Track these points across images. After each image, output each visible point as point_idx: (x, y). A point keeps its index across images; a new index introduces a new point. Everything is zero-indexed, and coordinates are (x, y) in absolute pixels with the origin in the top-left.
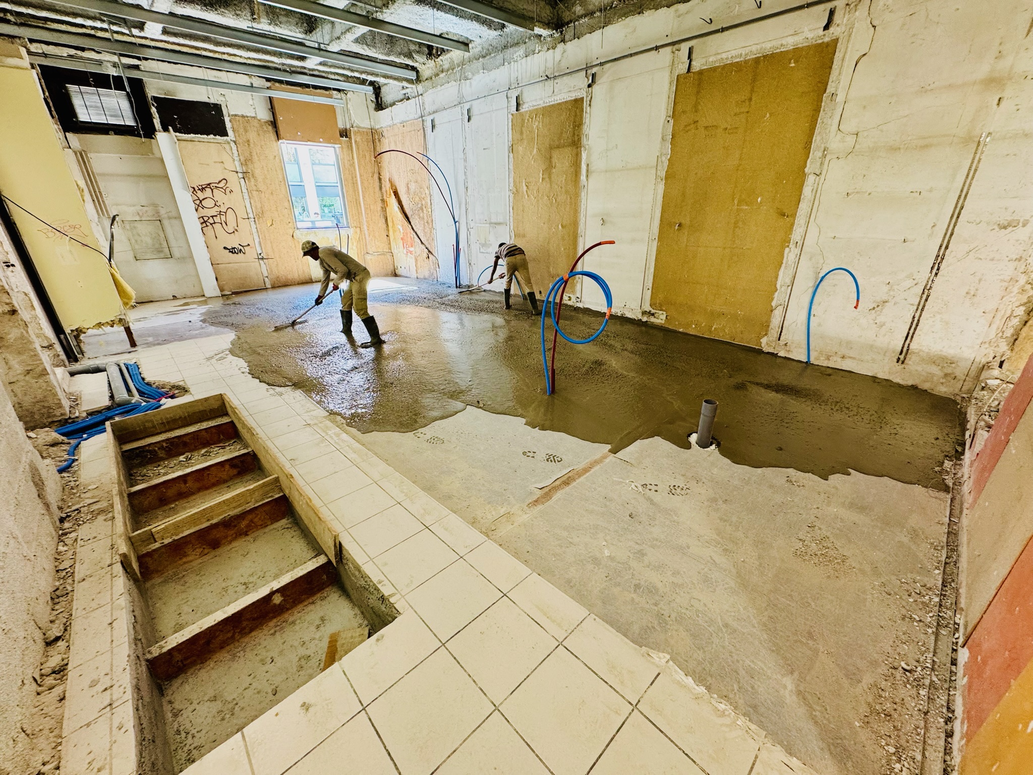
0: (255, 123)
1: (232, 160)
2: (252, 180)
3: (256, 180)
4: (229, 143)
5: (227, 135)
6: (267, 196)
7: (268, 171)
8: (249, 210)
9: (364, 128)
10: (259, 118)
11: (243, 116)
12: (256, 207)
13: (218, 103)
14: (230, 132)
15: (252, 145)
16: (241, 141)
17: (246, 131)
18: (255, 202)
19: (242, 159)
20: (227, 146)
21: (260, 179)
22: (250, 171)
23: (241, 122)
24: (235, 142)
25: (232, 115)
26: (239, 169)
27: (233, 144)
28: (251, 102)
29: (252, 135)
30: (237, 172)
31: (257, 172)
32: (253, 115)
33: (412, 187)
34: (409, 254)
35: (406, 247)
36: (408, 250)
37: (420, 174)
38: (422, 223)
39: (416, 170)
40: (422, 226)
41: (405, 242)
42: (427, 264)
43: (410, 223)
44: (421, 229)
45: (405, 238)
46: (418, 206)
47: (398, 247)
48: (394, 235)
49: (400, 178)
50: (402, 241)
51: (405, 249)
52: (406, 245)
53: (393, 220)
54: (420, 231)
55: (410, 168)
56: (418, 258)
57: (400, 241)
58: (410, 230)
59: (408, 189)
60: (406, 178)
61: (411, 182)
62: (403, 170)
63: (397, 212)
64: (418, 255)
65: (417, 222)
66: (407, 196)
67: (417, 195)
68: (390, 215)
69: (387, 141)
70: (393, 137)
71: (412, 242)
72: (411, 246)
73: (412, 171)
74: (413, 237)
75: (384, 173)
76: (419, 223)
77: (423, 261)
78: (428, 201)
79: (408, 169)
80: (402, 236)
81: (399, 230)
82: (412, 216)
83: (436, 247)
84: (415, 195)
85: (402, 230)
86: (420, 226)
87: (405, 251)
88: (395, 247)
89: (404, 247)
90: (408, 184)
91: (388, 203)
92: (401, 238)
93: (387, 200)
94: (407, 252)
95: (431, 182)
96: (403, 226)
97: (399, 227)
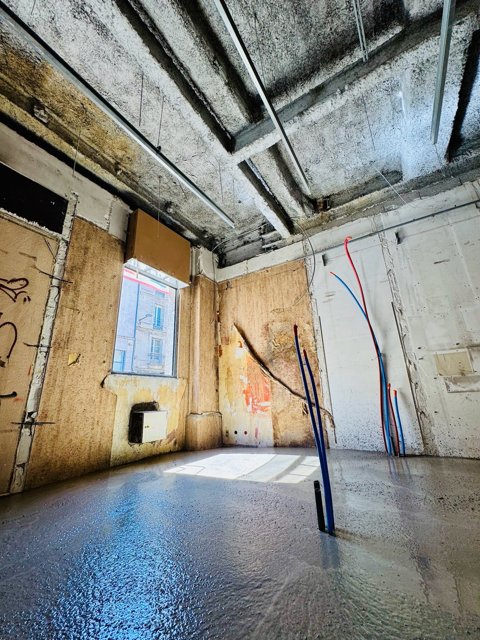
0: (104, 236)
1: (51, 259)
2: (71, 294)
3: (77, 295)
4: (58, 240)
5: (61, 233)
6: (84, 319)
7: (99, 289)
8: (46, 333)
9: (208, 278)
10: (110, 233)
11: (91, 223)
12: (60, 332)
13: (66, 198)
14: (66, 232)
15: (89, 255)
16: (76, 245)
17: (88, 238)
18: (62, 323)
19: (68, 264)
20: (53, 244)
21: (84, 295)
22: (74, 282)
23: (86, 227)
24: (67, 243)
25: (78, 217)
26: (56, 274)
27: (62, 245)
28: (107, 216)
29: (94, 246)
30: (52, 277)
31: (84, 287)
32: (105, 228)
33: (276, 327)
34: (259, 411)
35: (253, 402)
36: (257, 405)
37: (293, 311)
38: (294, 365)
39: (285, 308)
40: (294, 370)
41: (252, 396)
42: (303, 422)
43: (267, 369)
44: (289, 373)
45: (253, 390)
46: (286, 347)
47: (235, 403)
48: (227, 390)
49: (253, 321)
50: (244, 395)
51: (250, 406)
52: (253, 400)
53: (229, 371)
54: (287, 377)
55: (273, 308)
56: (282, 414)
57: (241, 395)
58: (266, 378)
59: (267, 330)
60: (264, 320)
61: (273, 321)
62: (260, 312)
63: (239, 360)
64: (283, 411)
65: (283, 366)
66: (263, 338)
67: (285, 335)
68: (224, 365)
69: (234, 290)
70: (246, 285)
71: (268, 392)
72: (267, 399)
73: (276, 311)
74: (272, 388)
75: (225, 320)
76: (286, 366)
77: (294, 418)
78: (309, 338)
79: (270, 310)
80: (245, 388)
81: (241, 381)
82: (271, 360)
83: (326, 397)
84: (281, 335)
85: (246, 381)
86: (289, 370)
87: (250, 408)
88: (229, 404)
89: (248, 403)
90: (268, 325)
91: (223, 352)
92: (242, 391)
93: (223, 348)
94: (255, 409)
95: (316, 317)
96: (249, 375)
97: (241, 377)
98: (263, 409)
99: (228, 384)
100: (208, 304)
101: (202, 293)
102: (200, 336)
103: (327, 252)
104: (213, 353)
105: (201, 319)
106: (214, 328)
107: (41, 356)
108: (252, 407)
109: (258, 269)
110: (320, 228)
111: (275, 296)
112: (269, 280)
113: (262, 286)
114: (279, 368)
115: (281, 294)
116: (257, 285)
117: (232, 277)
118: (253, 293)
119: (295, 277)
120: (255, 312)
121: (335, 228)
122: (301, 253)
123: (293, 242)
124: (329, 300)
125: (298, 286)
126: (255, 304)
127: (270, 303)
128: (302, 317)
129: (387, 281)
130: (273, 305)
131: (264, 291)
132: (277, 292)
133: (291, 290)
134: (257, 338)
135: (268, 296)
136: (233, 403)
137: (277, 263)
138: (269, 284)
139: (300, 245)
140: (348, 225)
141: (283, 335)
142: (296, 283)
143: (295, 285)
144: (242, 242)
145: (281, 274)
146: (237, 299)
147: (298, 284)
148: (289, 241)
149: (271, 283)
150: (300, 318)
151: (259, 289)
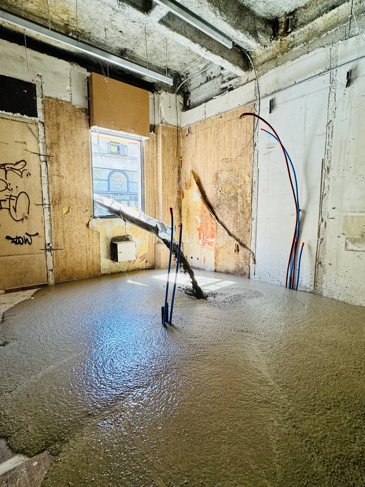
0: (69, 109)
1: (36, 141)
2: (55, 165)
3: (59, 165)
4: (36, 124)
5: (37, 117)
6: (67, 182)
7: (74, 156)
8: (45, 196)
9: (171, 125)
10: (73, 104)
11: (57, 100)
12: (54, 193)
13: (33, 82)
14: (40, 114)
15: (61, 129)
16: (50, 123)
17: (58, 114)
18: (54, 187)
19: (48, 141)
20: (33, 127)
21: (63, 164)
22: (54, 155)
23: (54, 105)
24: (43, 123)
25: (46, 97)
26: (41, 152)
27: (40, 126)
28: (68, 88)
29: (63, 120)
30: (40, 155)
31: (62, 157)
32: (69, 100)
33: (224, 176)
34: (207, 245)
35: (203, 238)
36: (205, 240)
37: (238, 161)
38: (233, 212)
39: (232, 158)
40: (233, 216)
41: (203, 233)
42: (235, 257)
43: (214, 213)
44: (229, 218)
45: (204, 228)
46: (230, 195)
47: (192, 237)
48: (187, 226)
49: (207, 169)
50: (198, 232)
51: (202, 240)
52: (203, 236)
53: (188, 211)
54: (228, 221)
55: (223, 157)
56: (222, 249)
57: (196, 231)
58: (212, 220)
59: (217, 179)
60: (215, 168)
61: (222, 171)
62: (213, 160)
63: (196, 203)
64: (222, 247)
65: (226, 212)
66: (213, 186)
67: (229, 184)
68: (185, 206)
69: (194, 136)
70: (203, 131)
71: (214, 231)
72: (212, 237)
73: (225, 160)
74: (216, 228)
75: (186, 167)
76: (228, 212)
77: (229, 253)
78: (247, 189)
79: (221, 159)
80: (199, 226)
81: (196, 220)
82: (218, 206)
83: (253, 241)
84: (227, 184)
85: (199, 220)
86: (230, 215)
87: (201, 242)
88: (188, 237)
89: (200, 238)
90: (218, 173)
91: (185, 195)
92: (197, 228)
93: (185, 191)
94: (204, 243)
95: (255, 169)
96: (202, 216)
97: (197, 217)
98: (210, 244)
99: (188, 222)
100: (171, 152)
101: (164, 143)
102: (163, 183)
103: (276, 95)
104: (176, 196)
105: (163, 168)
106: (177, 173)
107: (46, 210)
108: (203, 241)
109: (214, 114)
110: (274, 62)
111: (225, 145)
112: (222, 127)
113: (216, 134)
114: (223, 213)
115: (230, 143)
116: (212, 132)
117: (193, 122)
118: (208, 140)
119: (244, 125)
120: (209, 160)
121: (289, 63)
122: (252, 97)
123: (248, 82)
124: (269, 153)
125: (245, 135)
126: (209, 153)
127: (221, 152)
128: (244, 168)
129: (324, 134)
130: (223, 154)
131: (218, 139)
132: (227, 140)
133: (239, 140)
134: (209, 185)
135: (220, 144)
136: (191, 236)
137: (231, 108)
138: (222, 131)
139: (252, 85)
140: (303, 59)
141: (228, 184)
142: (244, 132)
143: (243, 133)
144: (205, 79)
145: (233, 121)
146: (196, 146)
147: (245, 133)
148: (244, 80)
149: (223, 130)
150: (243, 169)
151: (213, 137)
